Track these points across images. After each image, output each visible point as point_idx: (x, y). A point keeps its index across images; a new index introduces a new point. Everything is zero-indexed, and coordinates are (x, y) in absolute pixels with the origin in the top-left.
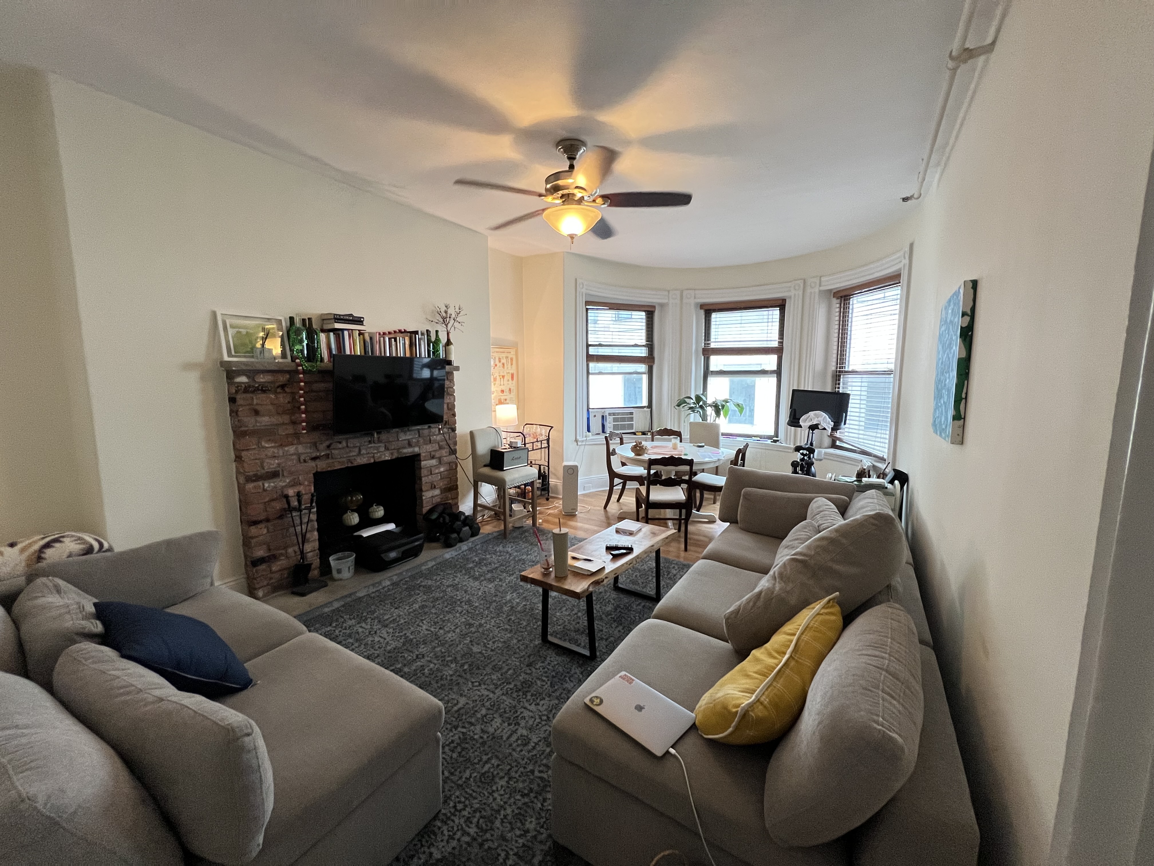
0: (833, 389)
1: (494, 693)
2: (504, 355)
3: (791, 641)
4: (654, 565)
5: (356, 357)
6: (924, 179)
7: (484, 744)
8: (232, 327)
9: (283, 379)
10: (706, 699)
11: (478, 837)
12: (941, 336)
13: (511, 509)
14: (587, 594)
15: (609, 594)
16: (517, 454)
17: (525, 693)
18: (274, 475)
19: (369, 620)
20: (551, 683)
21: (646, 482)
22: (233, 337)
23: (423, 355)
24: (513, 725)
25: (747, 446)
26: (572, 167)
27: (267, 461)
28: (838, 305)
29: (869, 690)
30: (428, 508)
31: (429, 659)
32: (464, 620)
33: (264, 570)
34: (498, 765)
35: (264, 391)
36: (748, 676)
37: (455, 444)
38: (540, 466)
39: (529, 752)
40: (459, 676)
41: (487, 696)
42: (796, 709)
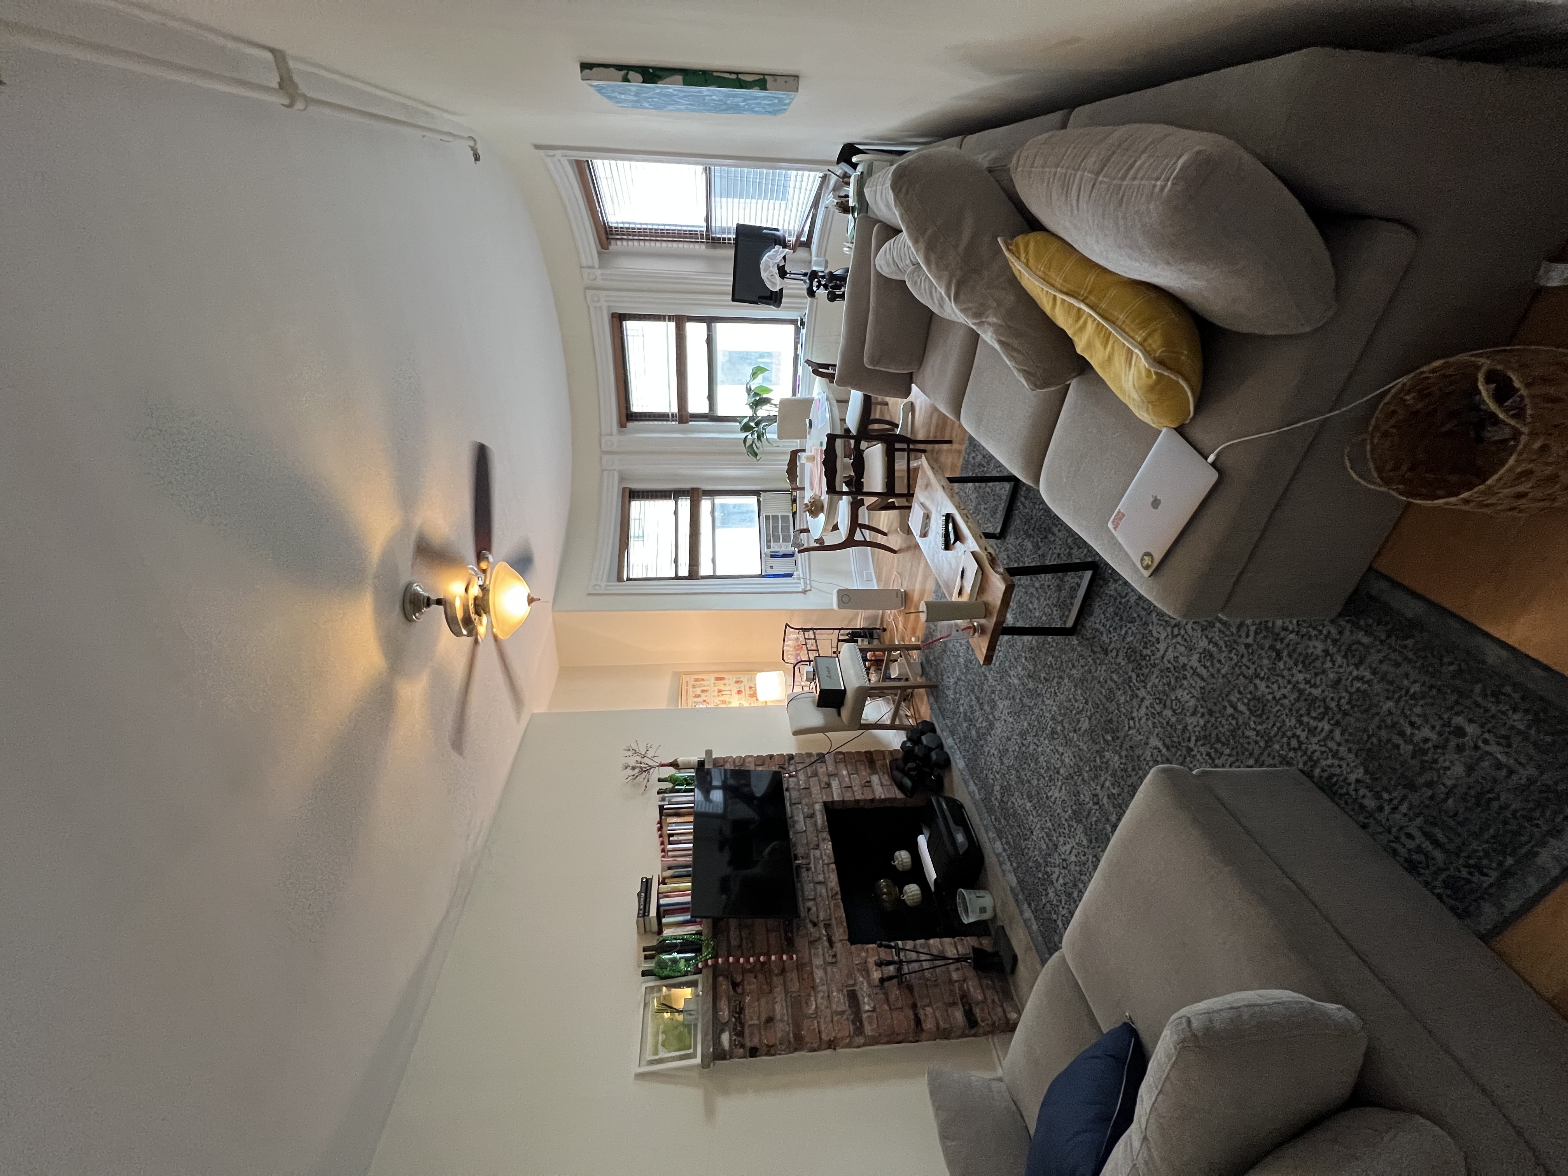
0: (731, 248)
1: (1143, 699)
2: (691, 690)
3: (1063, 301)
4: (970, 484)
5: (693, 888)
6: (450, 134)
7: (1211, 712)
8: (656, 1052)
9: (724, 985)
10: (1142, 413)
11: (1335, 719)
12: (657, 107)
13: (898, 679)
14: (1007, 575)
15: (1010, 546)
16: (823, 672)
17: (1143, 658)
18: (853, 997)
19: (1048, 869)
20: (1129, 622)
21: (859, 498)
22: (670, 1052)
23: (691, 798)
24: (1186, 673)
25: (807, 362)
26: (439, 602)
27: (834, 1006)
28: (619, 243)
29: (1122, 199)
30: (897, 791)
31: (1098, 788)
32: (1047, 742)
33: (982, 1010)
34: (1240, 692)
35: (741, 1010)
36: (1110, 359)
37: (810, 755)
38: (839, 641)
39: (1221, 651)
40: (1121, 747)
41: (1147, 708)
42: (1153, 295)
